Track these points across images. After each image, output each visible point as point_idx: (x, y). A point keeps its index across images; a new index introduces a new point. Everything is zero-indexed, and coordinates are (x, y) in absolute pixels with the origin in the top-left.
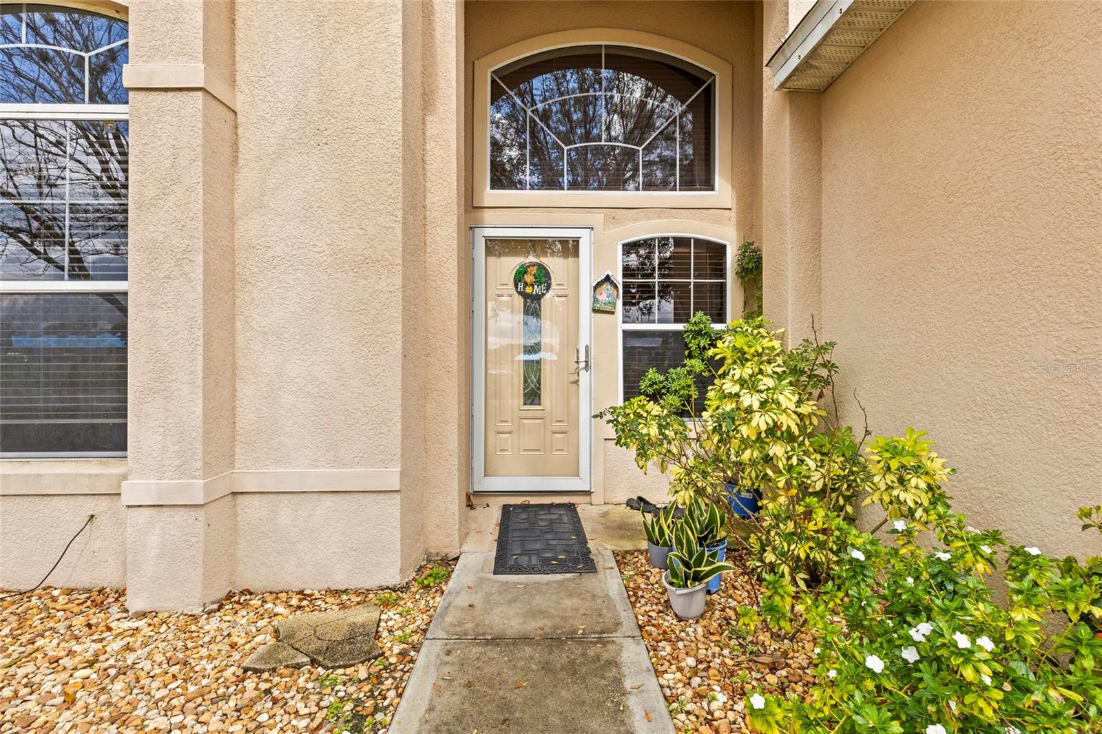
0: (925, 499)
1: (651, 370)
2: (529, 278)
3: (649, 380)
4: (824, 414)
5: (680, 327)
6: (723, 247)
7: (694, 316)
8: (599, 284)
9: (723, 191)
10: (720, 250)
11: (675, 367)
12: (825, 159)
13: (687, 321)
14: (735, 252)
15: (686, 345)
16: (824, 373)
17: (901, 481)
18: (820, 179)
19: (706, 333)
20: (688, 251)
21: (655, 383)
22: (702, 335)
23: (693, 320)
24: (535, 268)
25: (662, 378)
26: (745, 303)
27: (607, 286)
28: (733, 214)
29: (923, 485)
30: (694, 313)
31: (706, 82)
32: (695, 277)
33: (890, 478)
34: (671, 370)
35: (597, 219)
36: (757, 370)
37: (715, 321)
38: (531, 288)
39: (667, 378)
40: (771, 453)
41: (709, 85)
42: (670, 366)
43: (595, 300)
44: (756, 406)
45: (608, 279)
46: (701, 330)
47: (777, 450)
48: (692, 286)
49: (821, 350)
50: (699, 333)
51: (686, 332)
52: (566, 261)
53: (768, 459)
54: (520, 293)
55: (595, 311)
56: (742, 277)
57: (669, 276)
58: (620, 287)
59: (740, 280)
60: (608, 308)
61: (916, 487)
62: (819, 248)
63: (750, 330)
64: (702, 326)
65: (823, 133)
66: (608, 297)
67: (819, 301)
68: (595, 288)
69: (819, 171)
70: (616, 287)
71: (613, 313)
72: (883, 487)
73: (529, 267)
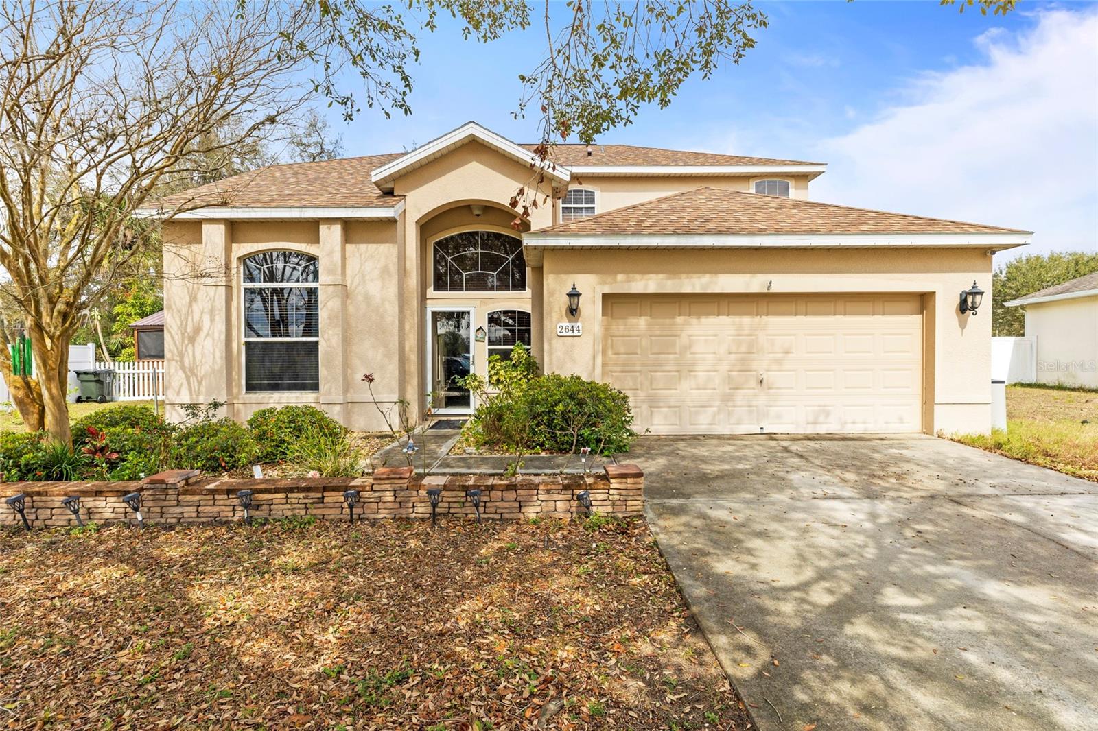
8: (477, 330)
13: (514, 345)
27: (481, 330)
30: (517, 342)
32: (518, 327)
35: (477, 303)
43: (476, 337)
48: (517, 330)
55: (476, 341)
60: (482, 340)
66: (481, 335)
70: (484, 331)
71: (484, 342)
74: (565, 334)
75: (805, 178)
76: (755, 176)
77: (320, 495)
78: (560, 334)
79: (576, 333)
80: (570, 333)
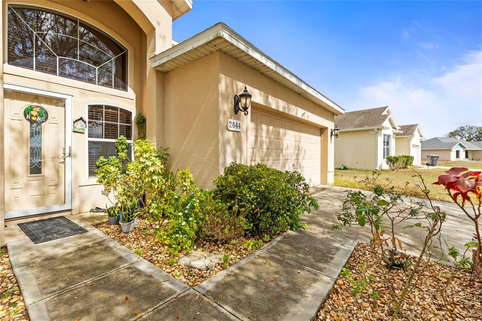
0: (189, 184)
1: (101, 157)
2: (34, 113)
3: (101, 161)
4: (165, 169)
5: (113, 141)
6: (131, 113)
7: (120, 137)
8: (77, 121)
9: (131, 93)
10: (129, 114)
11: (112, 156)
12: (166, 93)
13: (117, 139)
14: (135, 115)
15: (116, 148)
16: (165, 156)
17: (185, 181)
18: (164, 99)
19: (124, 144)
20: (117, 112)
21: (104, 162)
22: (123, 144)
23: (119, 138)
24: (39, 108)
25: (106, 160)
26: (139, 134)
27: (81, 121)
28: (135, 101)
29: (189, 181)
30: (120, 136)
31: (124, 51)
32: (120, 122)
33: (183, 180)
34: (110, 157)
35: (76, 92)
36: (150, 155)
37: (127, 139)
38: (35, 118)
39: (109, 160)
40: (154, 178)
41: (125, 53)
42: (110, 155)
44: (150, 165)
45: (81, 119)
46: (122, 142)
47: (155, 177)
48: (119, 126)
49: (165, 150)
51: (116, 143)
52: (57, 108)
53: (153, 181)
54: (27, 119)
55: (74, 132)
56: (138, 125)
57: (109, 121)
58: (87, 123)
59: (137, 126)
60: (81, 131)
61: (188, 182)
62: (164, 120)
63: (144, 143)
64: (123, 141)
65: (165, 86)
66: (81, 126)
67: (164, 135)
68: (74, 122)
69: (164, 96)
70: (85, 122)
71: (83, 133)
72: (181, 183)
73: (34, 107)
74: (232, 129)
78: (229, 128)
79: (238, 129)
80: (235, 129)
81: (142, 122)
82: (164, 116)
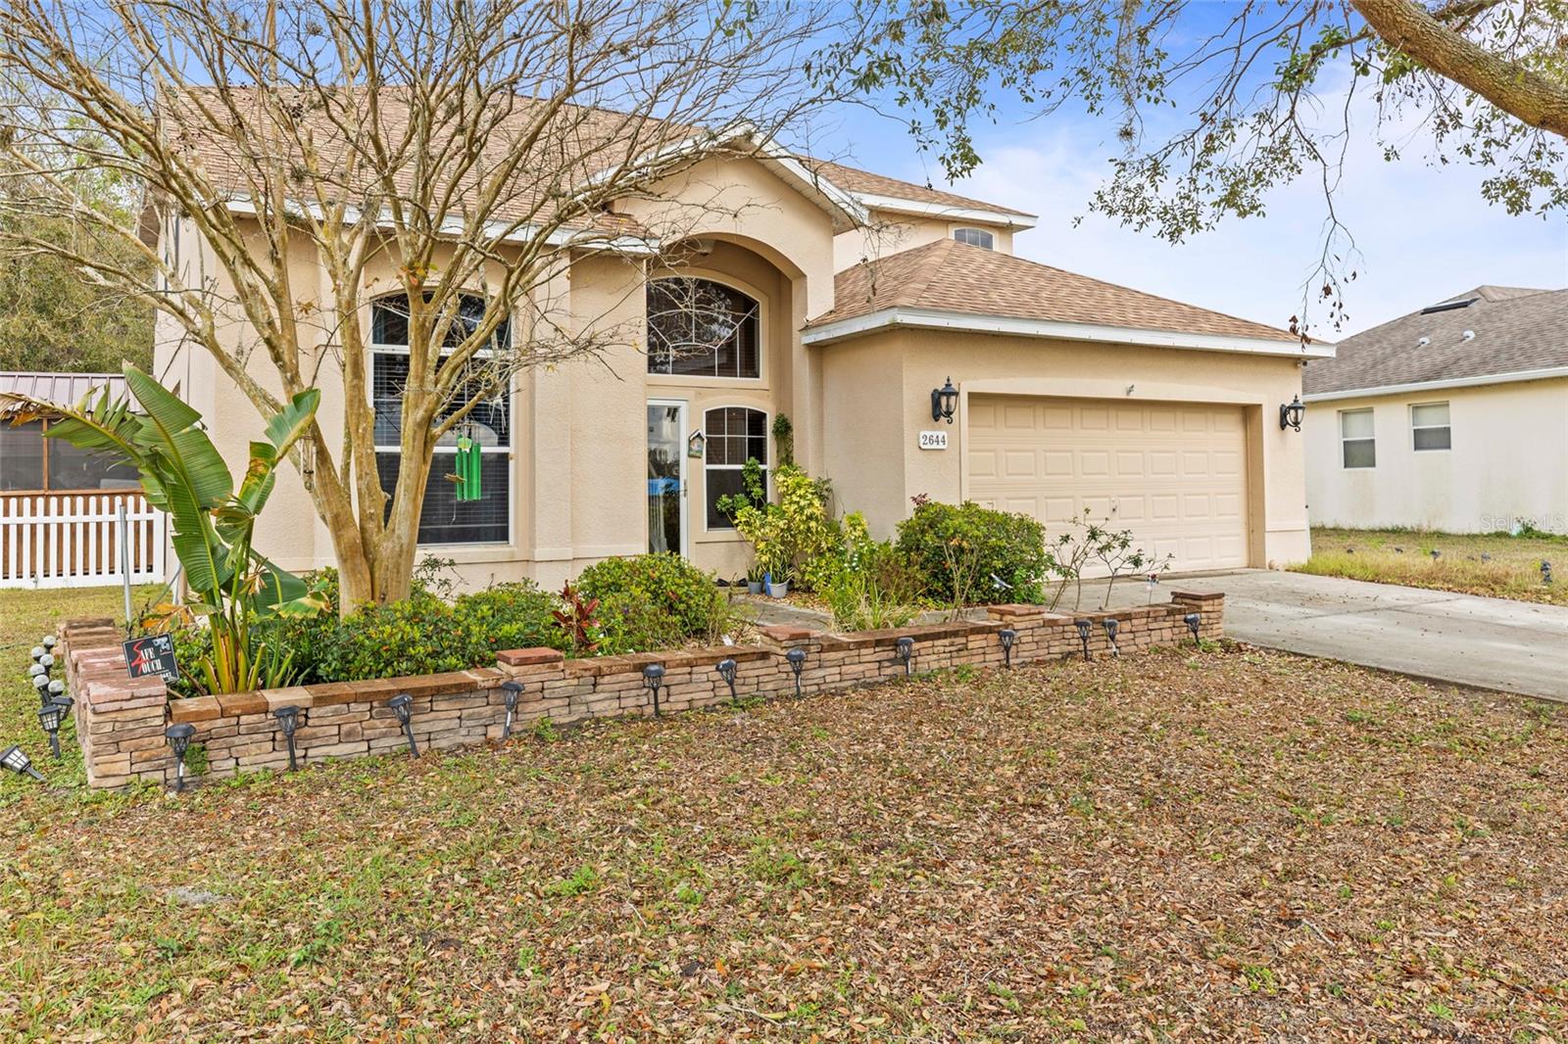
1: (724, 496)
3: (723, 502)
5: (740, 467)
6: (765, 415)
8: (692, 439)
9: (764, 380)
10: (763, 416)
11: (738, 493)
13: (744, 463)
14: (772, 417)
15: (745, 479)
16: (826, 493)
17: (855, 529)
19: (757, 472)
20: (744, 416)
22: (754, 473)
23: (747, 462)
25: (731, 501)
26: (779, 451)
27: (697, 439)
28: (772, 395)
30: (748, 458)
31: (754, 306)
32: (749, 434)
34: (736, 495)
35: (691, 394)
37: (760, 463)
39: (734, 500)
41: (755, 309)
43: (690, 449)
45: (699, 435)
46: (751, 469)
48: (747, 440)
49: (825, 482)
50: (753, 471)
51: (744, 470)
55: (690, 456)
56: (777, 435)
57: (733, 433)
58: (705, 440)
59: (776, 437)
60: (700, 454)
61: (859, 530)
62: (822, 429)
64: (752, 466)
65: (823, 369)
66: (698, 447)
67: (823, 457)
68: (691, 441)
70: (702, 440)
71: (701, 458)
74: (928, 446)
75: (1007, 229)
76: (954, 222)
77: (964, 640)
78: (923, 447)
79: (941, 446)
80: (935, 446)
81: (784, 429)
82: (822, 421)
